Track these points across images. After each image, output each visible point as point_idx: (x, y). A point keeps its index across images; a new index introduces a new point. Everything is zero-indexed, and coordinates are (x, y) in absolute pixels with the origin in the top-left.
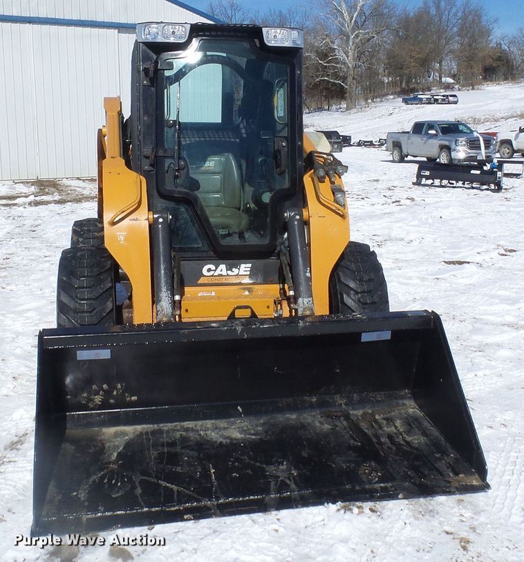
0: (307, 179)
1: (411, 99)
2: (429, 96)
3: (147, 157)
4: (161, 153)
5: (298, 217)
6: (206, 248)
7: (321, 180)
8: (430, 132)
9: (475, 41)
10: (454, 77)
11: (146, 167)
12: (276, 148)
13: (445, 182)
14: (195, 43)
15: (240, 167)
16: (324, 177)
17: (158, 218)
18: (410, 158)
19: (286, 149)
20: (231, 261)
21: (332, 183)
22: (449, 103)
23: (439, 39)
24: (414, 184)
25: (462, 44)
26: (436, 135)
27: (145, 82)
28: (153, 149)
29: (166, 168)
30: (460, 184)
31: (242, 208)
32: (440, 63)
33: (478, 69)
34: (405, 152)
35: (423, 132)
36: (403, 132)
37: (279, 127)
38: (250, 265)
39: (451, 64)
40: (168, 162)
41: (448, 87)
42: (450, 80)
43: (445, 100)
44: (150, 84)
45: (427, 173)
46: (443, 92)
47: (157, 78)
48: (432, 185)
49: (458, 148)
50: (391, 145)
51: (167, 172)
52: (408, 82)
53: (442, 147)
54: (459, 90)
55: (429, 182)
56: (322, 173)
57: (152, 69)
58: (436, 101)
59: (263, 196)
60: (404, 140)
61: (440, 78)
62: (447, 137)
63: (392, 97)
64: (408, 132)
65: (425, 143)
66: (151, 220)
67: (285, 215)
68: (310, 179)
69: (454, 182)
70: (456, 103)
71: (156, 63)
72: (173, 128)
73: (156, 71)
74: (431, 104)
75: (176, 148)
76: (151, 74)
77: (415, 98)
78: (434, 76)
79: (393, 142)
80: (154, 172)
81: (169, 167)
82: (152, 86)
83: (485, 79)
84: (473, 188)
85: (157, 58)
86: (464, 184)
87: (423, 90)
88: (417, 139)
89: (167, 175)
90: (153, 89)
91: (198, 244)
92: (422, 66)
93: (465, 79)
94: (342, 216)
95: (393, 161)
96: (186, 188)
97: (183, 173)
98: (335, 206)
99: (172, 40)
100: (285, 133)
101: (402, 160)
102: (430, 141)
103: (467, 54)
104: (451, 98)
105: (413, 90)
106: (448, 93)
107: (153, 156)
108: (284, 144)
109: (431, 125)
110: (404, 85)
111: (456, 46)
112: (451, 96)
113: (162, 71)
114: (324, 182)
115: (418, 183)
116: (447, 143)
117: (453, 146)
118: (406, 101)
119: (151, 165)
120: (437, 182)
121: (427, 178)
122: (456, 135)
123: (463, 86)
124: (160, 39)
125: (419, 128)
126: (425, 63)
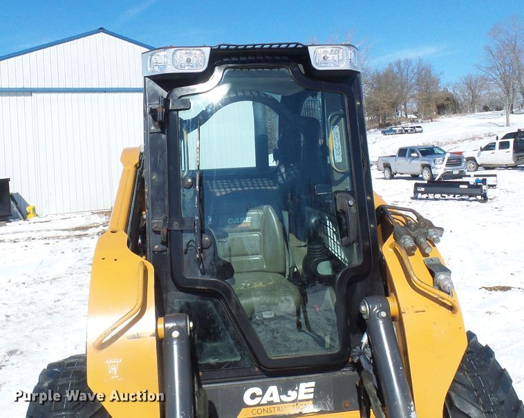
0: (387, 250)
1: (387, 131)
2: (400, 128)
3: (157, 232)
4: (176, 226)
5: (383, 314)
6: (247, 363)
7: (410, 252)
8: (413, 155)
9: (428, 88)
10: (415, 114)
11: (156, 247)
12: (339, 208)
13: (438, 196)
14: (218, 74)
15: (281, 220)
16: (413, 249)
17: (173, 329)
18: (398, 175)
19: (354, 210)
20: (284, 378)
21: (425, 255)
22: (416, 132)
23: (403, 87)
24: (412, 198)
25: (419, 91)
26: (418, 157)
27: (153, 128)
28: (165, 221)
29: (184, 248)
30: (451, 196)
31: (287, 273)
32: (405, 105)
33: (434, 107)
34: (394, 171)
35: (407, 155)
36: (391, 156)
37: (337, 177)
38: (313, 384)
39: (413, 105)
40: (187, 238)
41: (413, 121)
42: (414, 116)
43: (413, 130)
44: (159, 130)
45: (423, 189)
46: (410, 125)
47: (168, 122)
48: (427, 198)
49: (436, 166)
50: (381, 166)
51: (186, 253)
52: (384, 120)
53: (424, 166)
54: (422, 122)
55: (425, 196)
56: (409, 242)
57: (161, 111)
58: (406, 131)
59: (319, 266)
60: (392, 162)
61: (406, 115)
62: (426, 158)
63: (373, 130)
64: (395, 156)
65: (410, 163)
66: (161, 334)
67: (363, 308)
68: (391, 250)
69: (446, 195)
70: (421, 132)
71: (166, 101)
72: (192, 189)
73: (168, 113)
74: (402, 133)
75: (197, 218)
76: (160, 118)
77: (391, 130)
78: (401, 114)
79: (384, 164)
80: (168, 252)
81: (188, 245)
82: (163, 132)
83: (439, 113)
84: (463, 200)
85: (168, 96)
86: (454, 197)
87: (395, 124)
88: (402, 160)
89: (186, 257)
90: (164, 136)
91: (236, 355)
92: (393, 107)
93: (425, 115)
94: (452, 308)
95: (385, 178)
96: (213, 276)
97: (209, 252)
98: (436, 293)
99: (187, 70)
100: (346, 185)
101: (392, 177)
102: (414, 161)
103: (425, 97)
104: (417, 129)
105: (388, 125)
106: (414, 125)
107: (165, 231)
108: (351, 203)
109: (412, 150)
110: (381, 122)
111: (415, 92)
112: (417, 127)
113: (175, 113)
114: (413, 254)
115: (415, 198)
116: (427, 163)
117: (432, 165)
118: (384, 133)
119: (163, 243)
120: (431, 196)
121: (423, 193)
122: (434, 156)
123: (424, 119)
124: (170, 69)
125: (403, 152)
126: (394, 106)
